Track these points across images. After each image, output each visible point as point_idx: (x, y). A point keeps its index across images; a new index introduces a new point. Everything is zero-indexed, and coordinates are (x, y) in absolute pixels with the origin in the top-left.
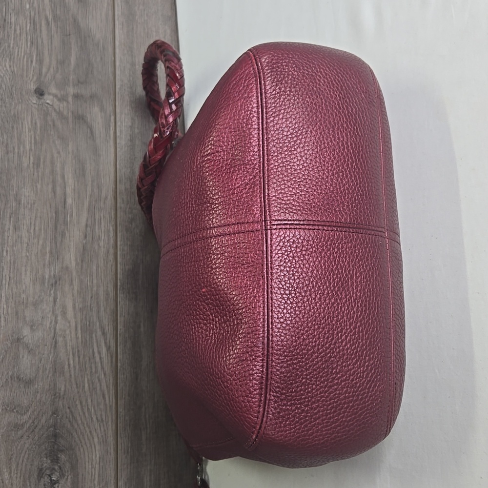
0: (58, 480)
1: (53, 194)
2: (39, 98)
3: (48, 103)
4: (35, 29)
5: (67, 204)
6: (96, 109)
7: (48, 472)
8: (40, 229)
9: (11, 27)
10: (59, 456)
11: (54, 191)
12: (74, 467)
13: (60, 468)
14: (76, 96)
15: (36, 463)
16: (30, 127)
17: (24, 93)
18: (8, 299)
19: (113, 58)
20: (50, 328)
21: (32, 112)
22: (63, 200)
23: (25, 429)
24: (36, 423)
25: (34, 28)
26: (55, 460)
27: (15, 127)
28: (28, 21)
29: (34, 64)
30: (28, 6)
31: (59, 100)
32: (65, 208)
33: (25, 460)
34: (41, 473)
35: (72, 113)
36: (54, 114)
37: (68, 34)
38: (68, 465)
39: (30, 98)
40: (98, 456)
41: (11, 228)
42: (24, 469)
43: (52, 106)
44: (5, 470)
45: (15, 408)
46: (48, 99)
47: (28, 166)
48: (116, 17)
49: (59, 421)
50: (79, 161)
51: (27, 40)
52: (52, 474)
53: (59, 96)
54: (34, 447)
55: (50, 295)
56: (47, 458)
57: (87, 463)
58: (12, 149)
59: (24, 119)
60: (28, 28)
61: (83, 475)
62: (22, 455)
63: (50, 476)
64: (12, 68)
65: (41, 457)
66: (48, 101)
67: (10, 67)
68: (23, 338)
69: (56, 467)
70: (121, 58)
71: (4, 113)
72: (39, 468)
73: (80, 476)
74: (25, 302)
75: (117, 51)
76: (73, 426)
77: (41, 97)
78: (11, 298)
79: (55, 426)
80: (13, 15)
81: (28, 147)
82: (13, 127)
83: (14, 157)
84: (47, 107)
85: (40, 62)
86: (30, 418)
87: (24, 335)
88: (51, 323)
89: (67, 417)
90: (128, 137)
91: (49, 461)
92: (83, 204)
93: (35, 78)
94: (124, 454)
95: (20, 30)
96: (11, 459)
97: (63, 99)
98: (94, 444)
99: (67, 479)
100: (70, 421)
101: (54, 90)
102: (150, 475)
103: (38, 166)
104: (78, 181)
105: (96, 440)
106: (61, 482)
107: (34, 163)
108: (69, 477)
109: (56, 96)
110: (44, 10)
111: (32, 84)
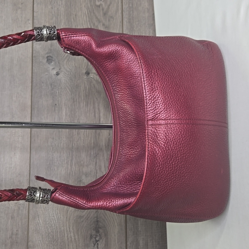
0: (99, 240)
1: (94, 117)
2: (87, 76)
3: (91, 78)
5: (101, 121)
7: (94, 236)
8: (89, 133)
10: (99, 230)
11: (95, 116)
12: (106, 235)
13: (100, 235)
15: (89, 232)
16: (83, 89)
17: (81, 75)
18: (76, 164)
20: (94, 175)
21: (84, 83)
22: (99, 119)
23: (84, 218)
24: (89, 216)
26: (98, 232)
27: (77, 90)
29: (85, 61)
34: (91, 237)
36: (94, 82)
38: (103, 234)
39: (84, 77)
40: (117, 231)
41: (76, 134)
42: (84, 235)
43: (93, 78)
44: (76, 235)
46: (91, 75)
47: (83, 106)
49: (99, 215)
52: (96, 237)
54: (88, 225)
55: (94, 161)
56: (94, 230)
57: (112, 234)
58: (76, 100)
59: (81, 86)
61: (110, 239)
62: (83, 229)
64: (75, 65)
66: (91, 77)
67: (74, 64)
68: (82, 180)
69: (98, 235)
71: (72, 85)
72: (90, 234)
73: (109, 239)
74: (83, 165)
76: (105, 218)
77: (88, 75)
79: (97, 217)
81: (83, 98)
82: (76, 91)
83: (77, 103)
84: (91, 79)
86: (86, 213)
87: (83, 179)
88: (94, 173)
89: (102, 214)
91: (95, 232)
92: (108, 120)
93: (85, 67)
94: (130, 230)
96: (78, 230)
98: (115, 226)
99: (103, 240)
100: (104, 215)
101: (94, 71)
102: (143, 241)
103: (88, 106)
104: (106, 110)
105: (116, 224)
106: (100, 241)
107: (85, 105)
108: (104, 239)
109: (95, 74)
111: (84, 70)
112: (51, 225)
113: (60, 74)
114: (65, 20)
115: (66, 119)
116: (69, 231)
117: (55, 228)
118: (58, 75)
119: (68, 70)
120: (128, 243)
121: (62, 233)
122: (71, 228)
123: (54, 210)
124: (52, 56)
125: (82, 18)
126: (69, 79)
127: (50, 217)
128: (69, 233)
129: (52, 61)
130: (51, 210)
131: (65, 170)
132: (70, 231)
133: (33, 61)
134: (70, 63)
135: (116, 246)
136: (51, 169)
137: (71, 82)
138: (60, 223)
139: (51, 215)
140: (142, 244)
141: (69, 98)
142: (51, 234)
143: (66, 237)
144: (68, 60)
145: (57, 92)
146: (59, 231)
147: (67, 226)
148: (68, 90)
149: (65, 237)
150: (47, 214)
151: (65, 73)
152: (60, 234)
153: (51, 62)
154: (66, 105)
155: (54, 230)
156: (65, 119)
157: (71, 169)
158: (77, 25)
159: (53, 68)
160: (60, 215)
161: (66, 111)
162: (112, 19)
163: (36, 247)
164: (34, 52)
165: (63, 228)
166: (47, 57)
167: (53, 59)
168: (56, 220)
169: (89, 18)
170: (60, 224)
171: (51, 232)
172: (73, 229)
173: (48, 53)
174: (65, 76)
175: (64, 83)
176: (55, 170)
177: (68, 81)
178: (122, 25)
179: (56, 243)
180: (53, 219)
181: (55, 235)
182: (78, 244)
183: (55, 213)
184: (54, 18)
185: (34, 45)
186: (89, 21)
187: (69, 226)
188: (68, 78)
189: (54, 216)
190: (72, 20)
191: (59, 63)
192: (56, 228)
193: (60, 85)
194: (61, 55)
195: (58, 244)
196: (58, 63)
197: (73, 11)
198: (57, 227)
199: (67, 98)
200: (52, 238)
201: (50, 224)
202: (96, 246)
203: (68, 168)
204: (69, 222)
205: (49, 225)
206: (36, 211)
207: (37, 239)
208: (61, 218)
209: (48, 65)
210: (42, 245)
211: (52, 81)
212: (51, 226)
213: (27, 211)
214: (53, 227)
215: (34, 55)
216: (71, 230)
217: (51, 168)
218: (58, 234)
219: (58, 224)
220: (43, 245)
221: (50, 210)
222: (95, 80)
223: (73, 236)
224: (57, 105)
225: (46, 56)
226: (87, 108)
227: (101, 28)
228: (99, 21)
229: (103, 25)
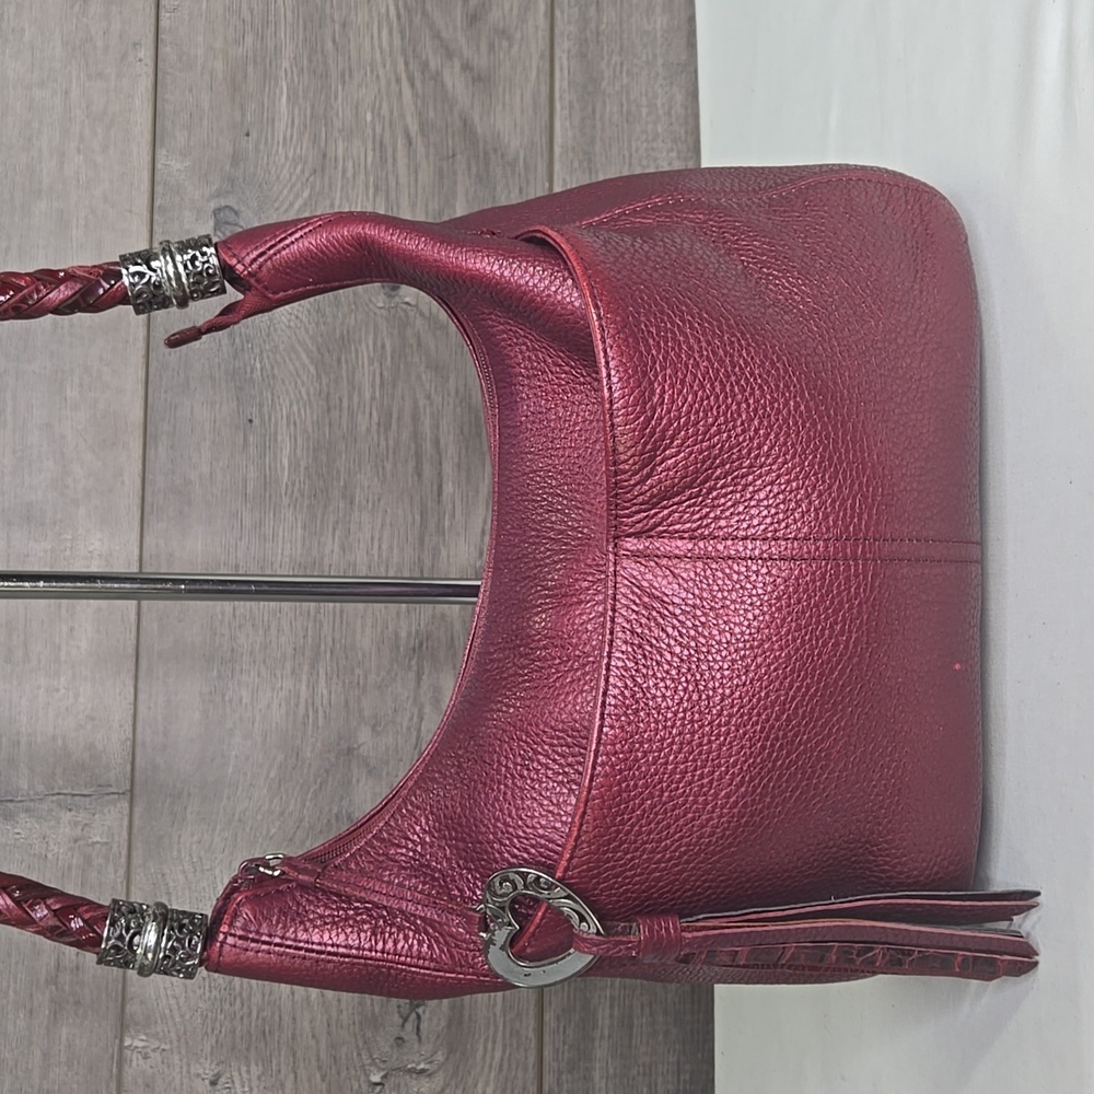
1: (416, 478)
2: (390, 296)
3: (407, 303)
4: (383, 160)
5: (445, 494)
8: (391, 548)
9: (336, 167)
11: (419, 473)
16: (372, 354)
18: (331, 679)
20: (409, 729)
21: (376, 326)
22: (435, 488)
25: (381, 157)
27: (343, 359)
28: (370, 146)
30: (369, 117)
32: (439, 502)
36: (419, 322)
37: (450, 153)
39: (373, 299)
41: (336, 548)
43: (416, 306)
46: (408, 294)
47: (368, 430)
48: (557, 95)
50: (470, 408)
51: (367, 187)
55: (410, 668)
58: (337, 401)
59: (360, 342)
60: (369, 160)
66: (407, 300)
68: (359, 747)
70: (564, 180)
71: (322, 336)
74: (361, 682)
75: (557, 167)
77: (394, 293)
78: (335, 676)
80: (341, 142)
81: (367, 395)
82: (339, 361)
83: (340, 417)
84: (405, 311)
87: (360, 742)
88: (411, 719)
92: (477, 491)
95: (354, 167)
102: (612, 1007)
103: (388, 427)
104: (467, 448)
106: (429, 1004)
107: (379, 424)
110: (402, 116)
114: (297, 46)
115: (293, 485)
120: (546, 1018)
124: (236, 208)
125: (372, 38)
129: (235, 228)
130: (221, 871)
131: (283, 704)
133: (156, 227)
135: (496, 1027)
136: (227, 698)
137: (317, 324)
140: (607, 1022)
141: (308, 394)
145: (258, 366)
148: (304, 356)
150: (204, 888)
154: (295, 424)
156: (289, 484)
157: (310, 701)
158: (350, 70)
161: (295, 450)
162: (505, 44)
163: (156, 1022)
164: (159, 189)
166: (216, 212)
167: (242, 223)
169: (403, 38)
173: (218, 194)
175: (289, 327)
176: (244, 701)
177: (304, 319)
178: (547, 66)
179: (242, 1009)
182: (334, 1014)
184: (249, 39)
185: (157, 156)
186: (404, 52)
188: (307, 306)
190: (330, 45)
193: (268, 335)
194: (276, 205)
195: (250, 1014)
197: (332, 6)
199: (300, 392)
200: (225, 989)
202: (409, 1026)
203: (299, 697)
206: (159, 876)
207: (162, 990)
210: (182, 1016)
213: (122, 872)
215: (157, 204)
217: (223, 695)
220: (187, 1017)
221: (217, 872)
222: (422, 314)
224: (256, 421)
225: (213, 205)
226: (387, 439)
227: (455, 81)
228: (449, 54)
229: (466, 67)
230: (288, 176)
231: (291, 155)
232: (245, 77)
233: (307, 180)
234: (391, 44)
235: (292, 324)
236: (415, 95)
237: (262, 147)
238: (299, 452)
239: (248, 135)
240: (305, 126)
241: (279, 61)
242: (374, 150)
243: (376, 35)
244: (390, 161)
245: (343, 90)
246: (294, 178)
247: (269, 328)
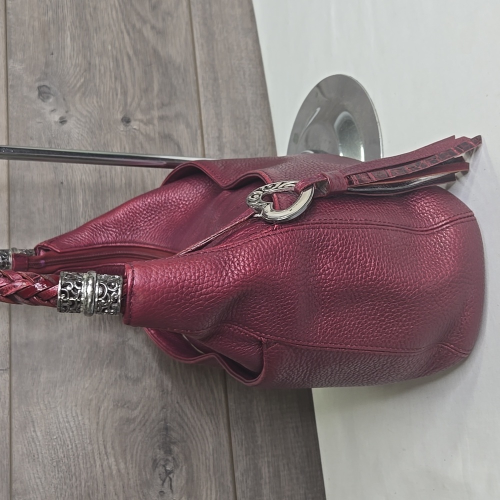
0: (172, 470)
2: (126, 126)
3: (135, 129)
4: (118, 66)
6: (182, 127)
7: (162, 463)
9: (96, 69)
10: (172, 447)
12: (187, 459)
13: (174, 459)
14: (162, 118)
15: (150, 454)
17: (112, 123)
19: (195, 78)
21: (120, 139)
23: (136, 423)
24: (146, 417)
25: (117, 64)
26: (169, 452)
28: (111, 60)
29: (119, 96)
30: (110, 47)
31: (145, 124)
33: (139, 451)
34: (155, 463)
35: (159, 133)
36: (141, 137)
37: (149, 64)
38: (181, 456)
39: (118, 127)
40: (211, 448)
42: (138, 460)
43: (139, 130)
44: (121, 461)
45: (125, 404)
46: (134, 125)
47: (121, 187)
48: (195, 40)
49: (168, 415)
51: (111, 77)
52: (166, 464)
53: (145, 120)
54: (147, 439)
56: (160, 449)
57: (200, 455)
58: (105, 174)
59: (113, 146)
61: (197, 466)
62: (136, 446)
63: (164, 466)
64: (99, 104)
65: (154, 449)
66: (135, 127)
67: (97, 102)
68: (128, 340)
70: (203, 76)
71: (94, 144)
72: (152, 459)
75: (199, 70)
76: (183, 420)
77: (128, 125)
79: (165, 419)
80: (97, 58)
83: (106, 180)
84: (134, 132)
85: (125, 93)
86: (140, 413)
89: (176, 412)
90: (217, 148)
91: (162, 452)
93: (121, 108)
94: (238, 446)
95: (104, 69)
96: (125, 450)
97: (149, 122)
98: (206, 437)
99: (181, 470)
100: (180, 415)
101: (139, 116)
102: (269, 467)
103: (130, 185)
105: (208, 433)
106: (176, 472)
107: (126, 184)
108: (184, 468)
109: (141, 121)
110: (125, 47)
111: (119, 114)
112: (64, 442)
113: (69, 121)
114: (73, 17)
115: (86, 212)
116: (104, 452)
117: (72, 448)
118: (63, 124)
119: (85, 113)
120: (236, 475)
121: (89, 458)
122: (109, 445)
123: (68, 407)
124: (49, 86)
125: (108, 14)
126: (87, 132)
127: (59, 423)
128: (106, 458)
129: (49, 95)
130: (61, 408)
132: (106, 453)
133: (9, 94)
134: (87, 100)
135: (211, 481)
136: (58, 318)
137: (92, 138)
138: (82, 435)
139: (61, 420)
140: (267, 475)
141: (90, 170)
142: (65, 462)
143: (98, 466)
144: (84, 94)
146: (81, 454)
147: (100, 442)
149: (96, 466)
150: (52, 418)
151: (79, 119)
152: (85, 461)
153: (48, 98)
154: (84, 184)
155: (71, 453)
156: (84, 212)
158: (99, 28)
159: (53, 109)
160: (83, 419)
161: (85, 196)
162: (170, 18)
163: (29, 493)
164: (10, 77)
165: (90, 448)
166: (39, 88)
167: (52, 92)
168: (74, 429)
169: (123, 15)
170: (83, 438)
171: (64, 457)
172: (113, 448)
173: (39, 80)
174: (79, 126)
175: (78, 140)
176: (67, 319)
177: (85, 135)
178: (190, 28)
179: (76, 482)
180: (66, 427)
181: (72, 464)
182: (126, 481)
183: (70, 415)
184: (50, 13)
185: (9, 63)
186: (124, 20)
187: (104, 441)
188: (86, 130)
189: (68, 422)
190: (88, 17)
191: (64, 99)
192: (74, 448)
193: (68, 143)
195: (81, 484)
196: (62, 100)
198: (76, 446)
199: (86, 169)
200: (66, 472)
201: (60, 439)
202: (166, 485)
204: (103, 433)
205: (60, 442)
206: (27, 413)
207: (32, 475)
208: (84, 424)
209: (43, 103)
210: (44, 488)
211: (52, 135)
212: (63, 444)
213: (7, 411)
214: (68, 446)
215: (10, 83)
216: (109, 450)
218: (81, 462)
219: (79, 440)
220: (47, 489)
222: (142, 134)
223: (114, 463)
224: (65, 183)
225: (37, 85)
226: (130, 191)
227: (148, 33)
228: (144, 21)
229: (153, 27)
230: (73, 72)
231: (74, 64)
232: (50, 29)
233: (82, 74)
234: (117, 17)
235: (80, 138)
236: (130, 38)
237: (60, 59)
238: (87, 197)
239: (52, 54)
240: (80, 51)
241: (65, 23)
242: (113, 62)
243: (110, 13)
244: (121, 67)
245: (97, 36)
246: (76, 73)
247: (68, 140)
